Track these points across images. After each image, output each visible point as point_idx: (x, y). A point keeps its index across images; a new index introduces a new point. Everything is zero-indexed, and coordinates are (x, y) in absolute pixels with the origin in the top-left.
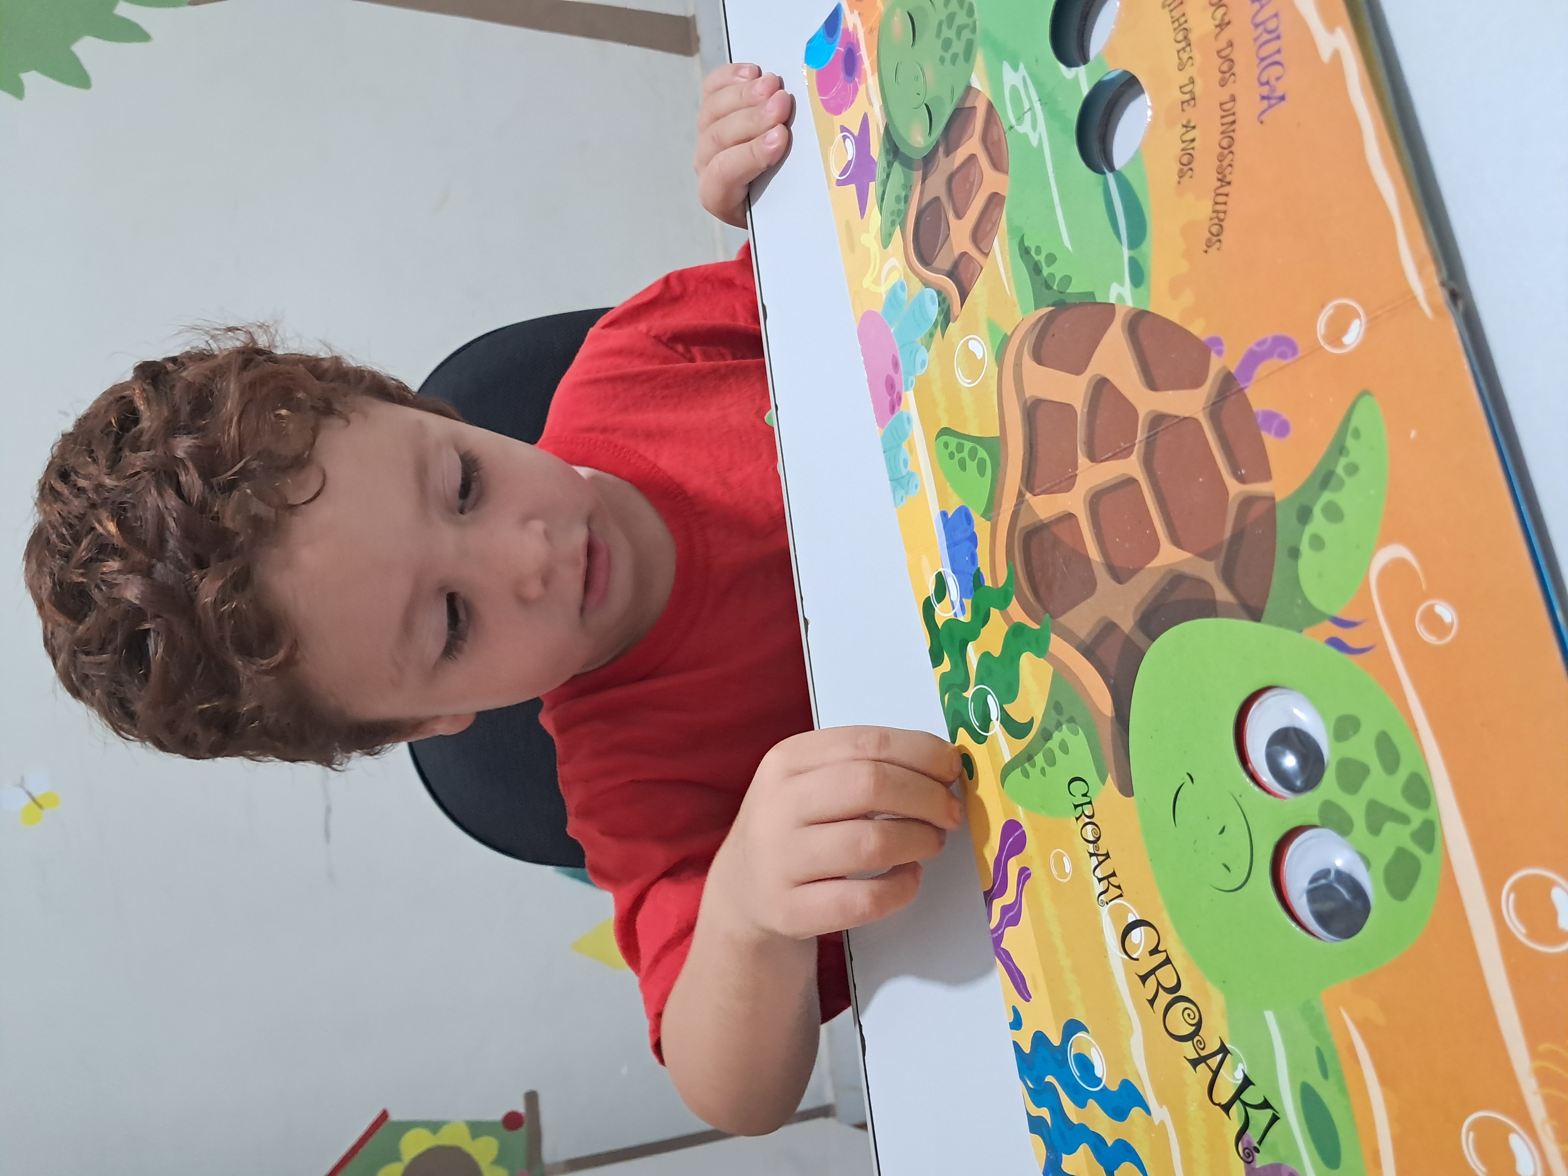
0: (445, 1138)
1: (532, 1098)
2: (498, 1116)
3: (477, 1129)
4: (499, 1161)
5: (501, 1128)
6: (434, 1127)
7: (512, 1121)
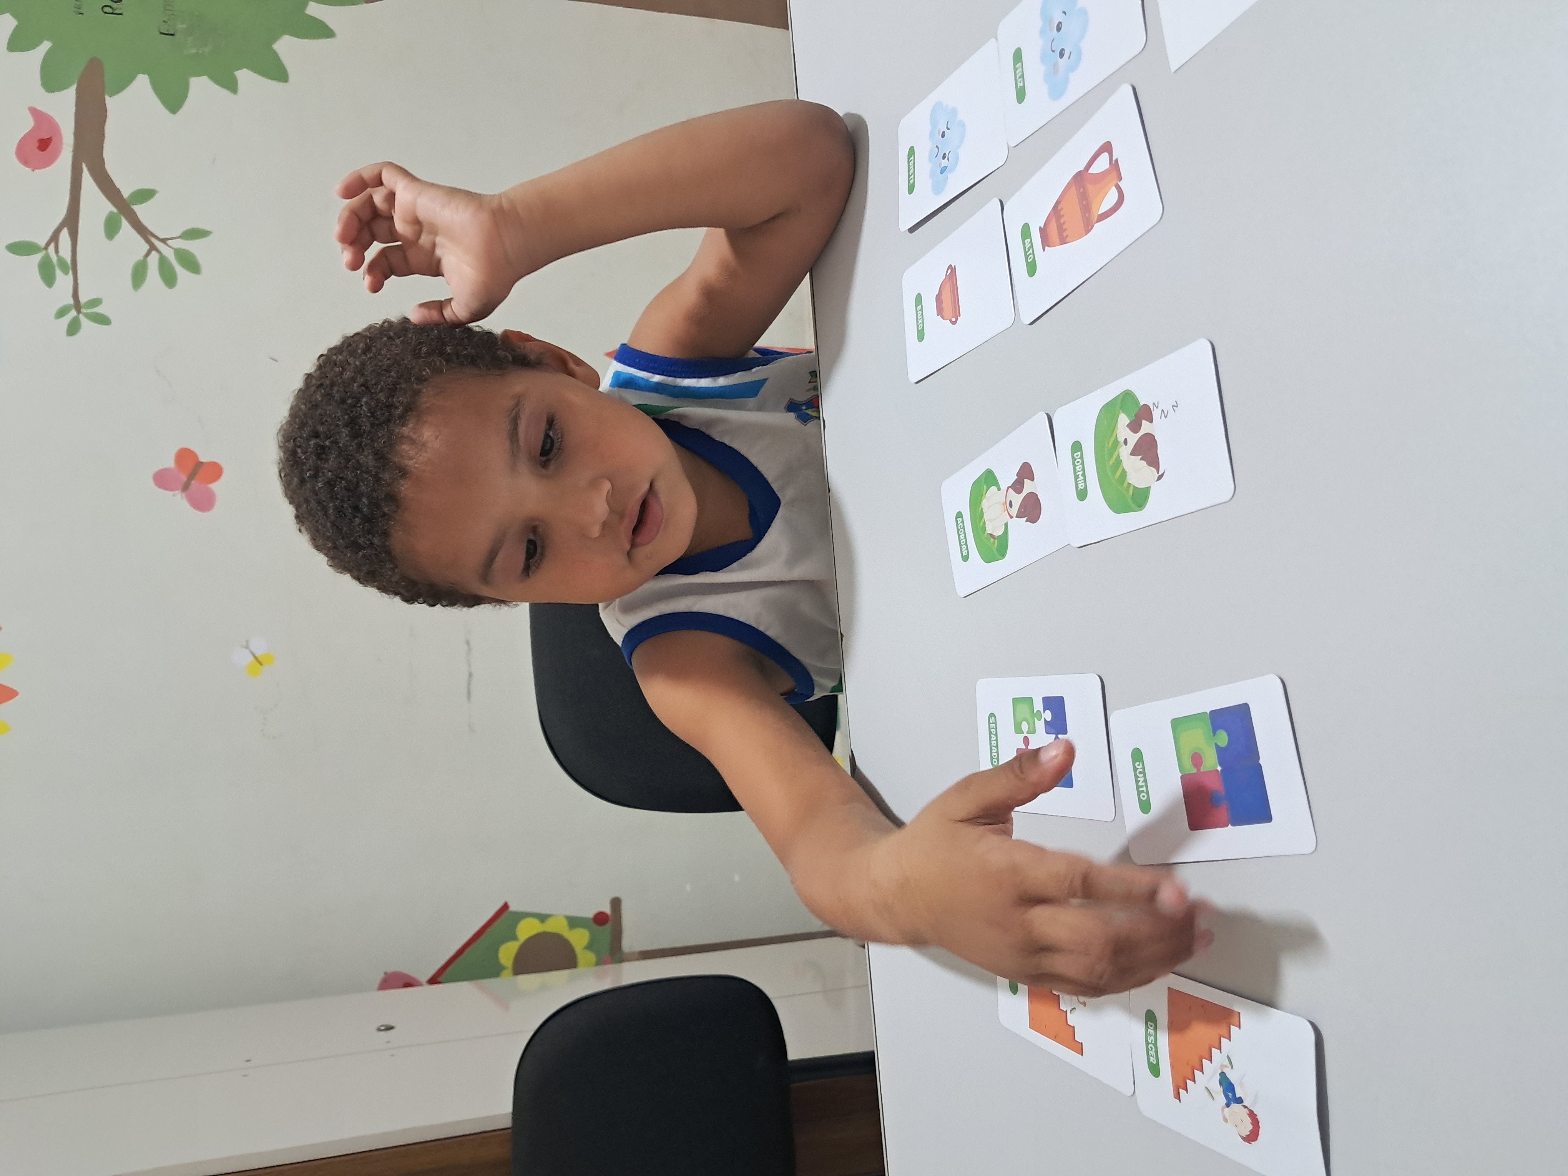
0: (550, 927)
1: (616, 903)
2: (590, 914)
3: (574, 922)
4: (589, 947)
5: (592, 924)
6: (542, 918)
7: (600, 919)
